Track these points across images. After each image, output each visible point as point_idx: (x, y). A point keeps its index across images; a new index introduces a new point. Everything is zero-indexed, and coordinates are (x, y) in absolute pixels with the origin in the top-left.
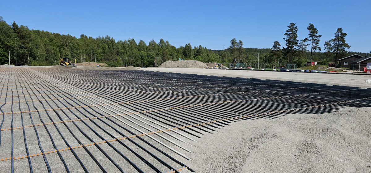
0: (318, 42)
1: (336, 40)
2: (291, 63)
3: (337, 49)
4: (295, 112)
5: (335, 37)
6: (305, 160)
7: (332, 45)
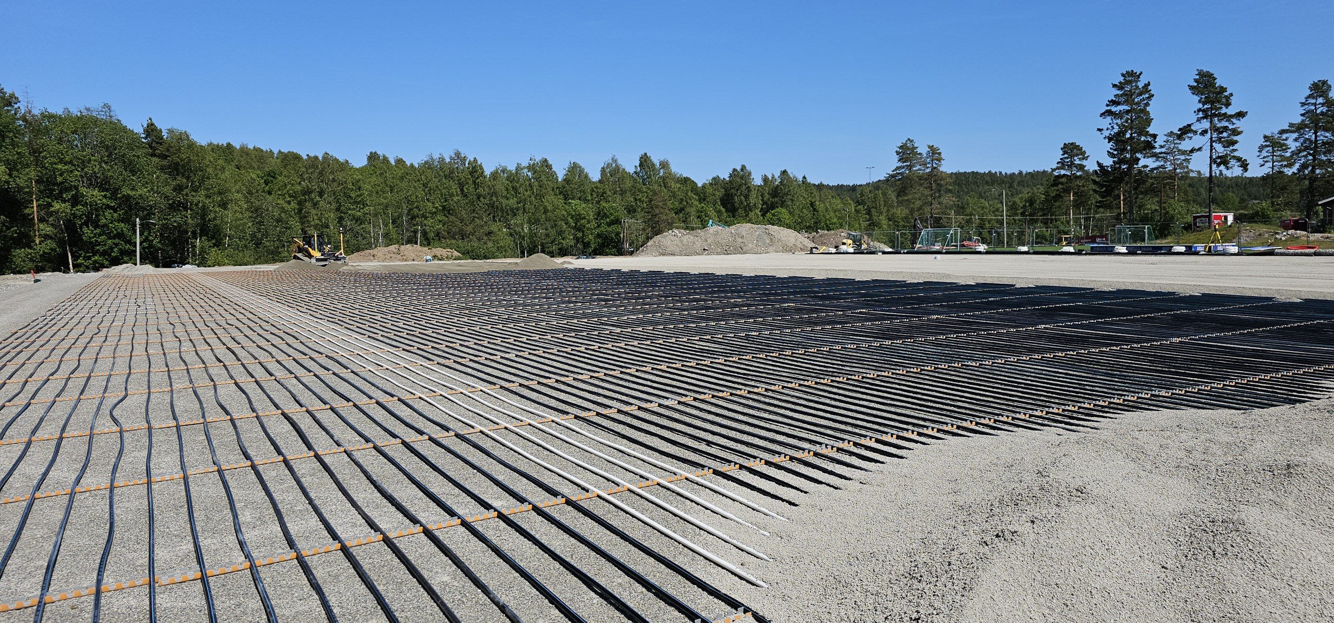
0: (1235, 138)
1: (1306, 126)
2: (1131, 222)
3: (1314, 160)
4: (1155, 404)
5: (1302, 115)
6: (1206, 584)
7: (1293, 148)
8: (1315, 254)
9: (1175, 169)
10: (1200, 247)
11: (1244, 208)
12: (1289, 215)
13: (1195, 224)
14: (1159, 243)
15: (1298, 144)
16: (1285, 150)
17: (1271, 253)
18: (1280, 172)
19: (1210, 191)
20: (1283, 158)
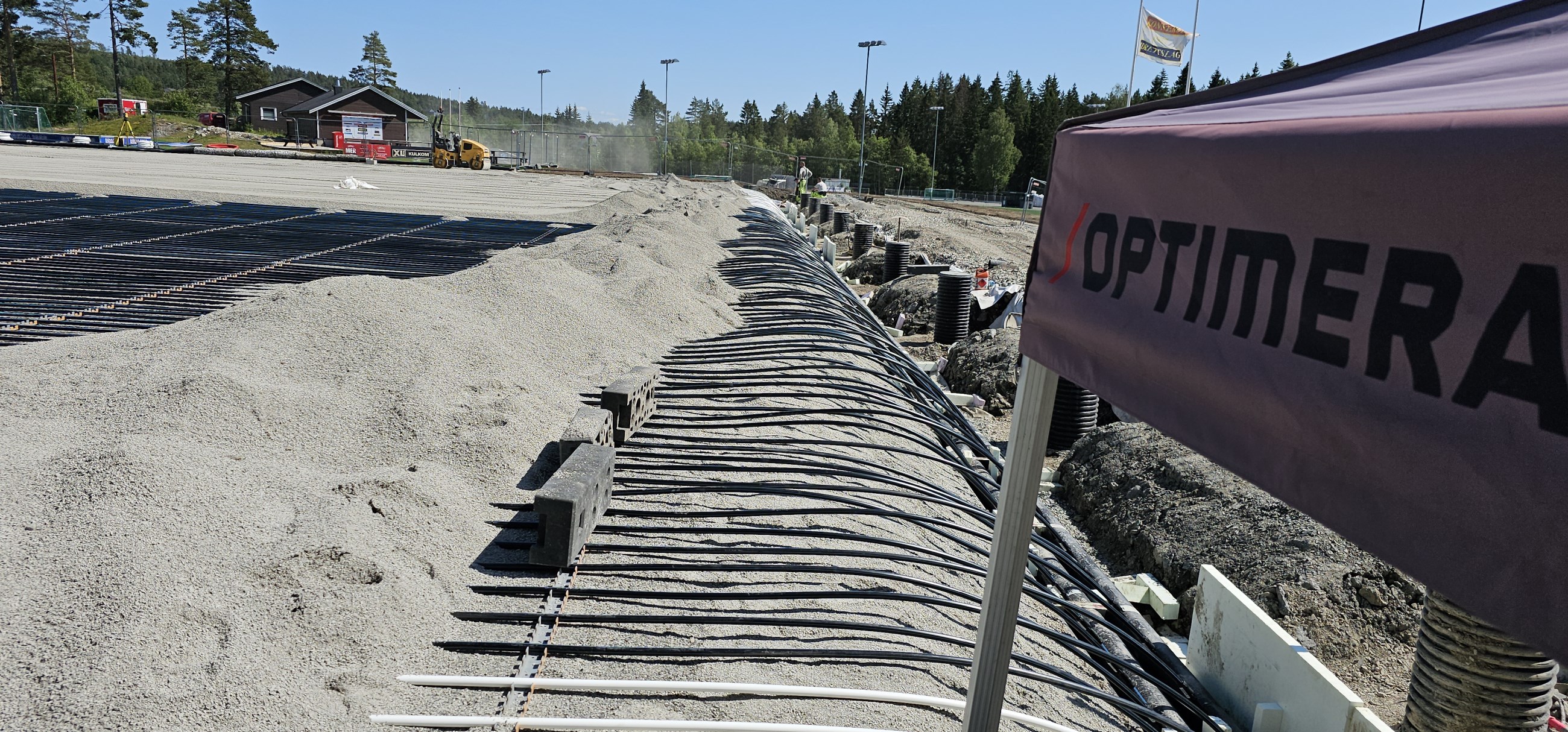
4: (45, 331)
8: (236, 154)
9: (70, 37)
10: (109, 140)
11: (160, 96)
12: (210, 109)
13: (102, 110)
14: (56, 130)
15: (210, 28)
16: (198, 32)
17: (190, 151)
18: (196, 58)
19: (116, 72)
20: (196, 42)
